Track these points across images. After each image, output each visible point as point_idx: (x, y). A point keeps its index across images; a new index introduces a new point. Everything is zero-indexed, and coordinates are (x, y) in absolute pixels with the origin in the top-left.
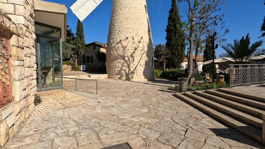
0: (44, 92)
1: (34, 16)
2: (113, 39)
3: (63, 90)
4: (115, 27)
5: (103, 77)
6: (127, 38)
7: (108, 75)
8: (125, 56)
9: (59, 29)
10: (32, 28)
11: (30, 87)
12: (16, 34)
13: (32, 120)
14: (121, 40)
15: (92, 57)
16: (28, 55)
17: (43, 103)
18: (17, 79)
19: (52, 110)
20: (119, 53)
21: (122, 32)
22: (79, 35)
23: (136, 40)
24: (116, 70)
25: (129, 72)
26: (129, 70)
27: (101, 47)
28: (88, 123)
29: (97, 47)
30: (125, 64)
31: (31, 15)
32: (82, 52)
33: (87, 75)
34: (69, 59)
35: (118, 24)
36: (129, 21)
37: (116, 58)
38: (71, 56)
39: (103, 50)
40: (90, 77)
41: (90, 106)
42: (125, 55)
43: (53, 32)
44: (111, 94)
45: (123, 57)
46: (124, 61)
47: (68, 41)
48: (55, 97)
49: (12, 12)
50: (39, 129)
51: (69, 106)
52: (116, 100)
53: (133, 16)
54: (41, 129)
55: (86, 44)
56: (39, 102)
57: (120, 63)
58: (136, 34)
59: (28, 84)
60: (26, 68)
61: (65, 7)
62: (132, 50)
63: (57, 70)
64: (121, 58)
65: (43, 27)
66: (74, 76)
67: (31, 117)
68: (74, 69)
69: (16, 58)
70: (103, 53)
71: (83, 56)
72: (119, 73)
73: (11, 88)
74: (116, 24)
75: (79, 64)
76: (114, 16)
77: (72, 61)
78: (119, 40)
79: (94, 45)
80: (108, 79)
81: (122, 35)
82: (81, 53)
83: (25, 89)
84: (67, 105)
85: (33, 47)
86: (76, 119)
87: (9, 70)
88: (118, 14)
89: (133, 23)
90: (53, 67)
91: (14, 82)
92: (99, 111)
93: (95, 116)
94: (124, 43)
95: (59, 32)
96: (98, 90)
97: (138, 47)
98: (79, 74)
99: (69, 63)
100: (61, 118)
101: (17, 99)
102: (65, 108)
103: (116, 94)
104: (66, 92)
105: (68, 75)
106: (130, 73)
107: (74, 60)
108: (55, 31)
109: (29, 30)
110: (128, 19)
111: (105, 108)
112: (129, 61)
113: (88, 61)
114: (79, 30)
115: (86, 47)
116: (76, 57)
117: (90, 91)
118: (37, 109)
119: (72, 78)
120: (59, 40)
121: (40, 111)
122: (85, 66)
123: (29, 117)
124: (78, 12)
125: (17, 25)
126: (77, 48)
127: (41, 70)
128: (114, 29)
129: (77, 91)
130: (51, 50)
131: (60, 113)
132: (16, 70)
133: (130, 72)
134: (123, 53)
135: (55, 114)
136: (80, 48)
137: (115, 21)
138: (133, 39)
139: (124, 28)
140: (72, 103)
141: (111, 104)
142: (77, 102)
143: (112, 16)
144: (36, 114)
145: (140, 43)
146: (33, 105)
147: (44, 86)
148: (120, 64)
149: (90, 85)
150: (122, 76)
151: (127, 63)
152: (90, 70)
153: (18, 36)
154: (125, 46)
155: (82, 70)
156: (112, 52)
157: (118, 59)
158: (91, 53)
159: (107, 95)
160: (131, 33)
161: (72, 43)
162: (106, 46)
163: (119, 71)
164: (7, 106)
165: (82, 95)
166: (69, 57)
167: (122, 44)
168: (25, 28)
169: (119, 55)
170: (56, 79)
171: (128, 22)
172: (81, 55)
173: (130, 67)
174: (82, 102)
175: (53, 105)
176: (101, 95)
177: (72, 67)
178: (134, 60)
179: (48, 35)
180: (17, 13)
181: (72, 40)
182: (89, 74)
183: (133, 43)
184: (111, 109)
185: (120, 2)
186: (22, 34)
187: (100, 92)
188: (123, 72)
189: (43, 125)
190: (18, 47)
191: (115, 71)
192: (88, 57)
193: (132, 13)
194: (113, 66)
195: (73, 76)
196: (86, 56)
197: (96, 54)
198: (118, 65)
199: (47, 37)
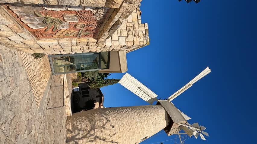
0: (48, 59)
1: (114, 51)
2: (110, 113)
3: (51, 76)
4: (121, 113)
5: (68, 110)
6: (113, 127)
7: (71, 115)
8: (94, 130)
9: (108, 67)
10: (105, 50)
11: (52, 50)
12: (97, 41)
13: (15, 53)
14: (110, 121)
15: (88, 96)
16: (82, 48)
17: (36, 60)
18: (59, 42)
19: (26, 69)
20: (97, 122)
21: (118, 120)
22: (107, 81)
23: (114, 138)
24: (78, 124)
25: (77, 139)
26: (79, 139)
27: (100, 102)
28: (7, 108)
29: (99, 98)
30: (86, 133)
31: (114, 49)
32: (92, 86)
33: (68, 94)
34: (83, 76)
35: (124, 115)
36: (130, 124)
37: (91, 121)
38: (86, 78)
39: (97, 105)
40: (67, 97)
41: (32, 106)
42: (96, 130)
43: (105, 63)
44: (48, 126)
45: (93, 128)
46: (89, 129)
47: (100, 74)
48: (42, 70)
49: (113, 39)
50: (3, 60)
51: (31, 84)
52: (39, 134)
53: (134, 128)
54: (2, 63)
55: (100, 89)
56: (36, 57)
57: (87, 126)
58: (120, 136)
59: (55, 49)
60: (71, 47)
61: (126, 71)
62: (103, 135)
63: (71, 68)
64: (92, 126)
65: (107, 56)
66: (67, 83)
67: (19, 52)
68: (74, 81)
69: (78, 42)
70: (94, 105)
71: (89, 88)
72: (75, 128)
73: (50, 38)
74: (123, 112)
75: (79, 85)
76: (130, 109)
77: (82, 78)
78: (110, 119)
79: (101, 96)
80: (66, 117)
81: (115, 121)
82: (90, 85)
83: (50, 47)
84: (33, 82)
85: (90, 51)
86: (13, 94)
87: (68, 37)
88: (133, 112)
89: (128, 129)
90: (74, 65)
91: (57, 40)
92: (24, 118)
93: (17, 115)
94: (108, 125)
95: (106, 68)
96: (52, 109)
97: (106, 141)
98: (69, 86)
99: (80, 77)
100: (15, 78)
101: (40, 42)
102: (28, 80)
103: (47, 131)
104: (48, 79)
105: (67, 77)
106: (75, 140)
107: (83, 80)
108: (106, 65)
109: (102, 48)
110: (131, 123)
111: (28, 124)
112: (90, 136)
113: (84, 93)
114: (111, 81)
115: (97, 89)
116: (87, 82)
117: (50, 101)
118: (28, 56)
119: (65, 81)
120: (99, 68)
121: (26, 59)
122: (79, 91)
123: (18, 50)
124: (125, 79)
125: (105, 42)
126: (95, 82)
127: (70, 56)
128: (119, 111)
129: (49, 88)
130: (89, 62)
131: (23, 76)
132: (68, 41)
133: (77, 141)
134: (97, 127)
135: (21, 72)
136: (95, 84)
137: (126, 112)
138: (114, 135)
139: (122, 121)
140: (35, 86)
141: (33, 129)
142: (36, 91)
143: (129, 107)
144: (22, 56)
145: (111, 143)
146: (33, 53)
147: (54, 59)
148: (85, 126)
149: (58, 99)
150: (71, 132)
151: (88, 134)
152: (74, 97)
153: (97, 43)
154: (105, 127)
155: (74, 88)
156: (96, 115)
157: (90, 123)
158: (93, 94)
159: (46, 121)
160: (119, 130)
161: (99, 77)
162: (102, 107)
163: (77, 128)
164: (32, 35)
165: (45, 94)
166: (86, 76)
167: (106, 123)
168: (103, 46)
169: (95, 122)
170: (63, 67)
171: (128, 124)
172: (89, 86)
173: (83, 139)
174: (37, 96)
175: (33, 69)
176: (46, 115)
177: (76, 79)
178: (92, 141)
179: (101, 60)
180: (113, 42)
181: (101, 77)
182: (70, 96)
183: (110, 135)
184: (26, 131)
185: (143, 112)
186: (99, 45)
187: (50, 112)
188: (77, 132)
189: (7, 63)
190: (88, 42)
191: (77, 122)
192: (88, 92)
193: (137, 125)
194: (82, 119)
195: (66, 81)
196: (89, 90)
197: (93, 99)
198: (84, 124)
199: (99, 59)
